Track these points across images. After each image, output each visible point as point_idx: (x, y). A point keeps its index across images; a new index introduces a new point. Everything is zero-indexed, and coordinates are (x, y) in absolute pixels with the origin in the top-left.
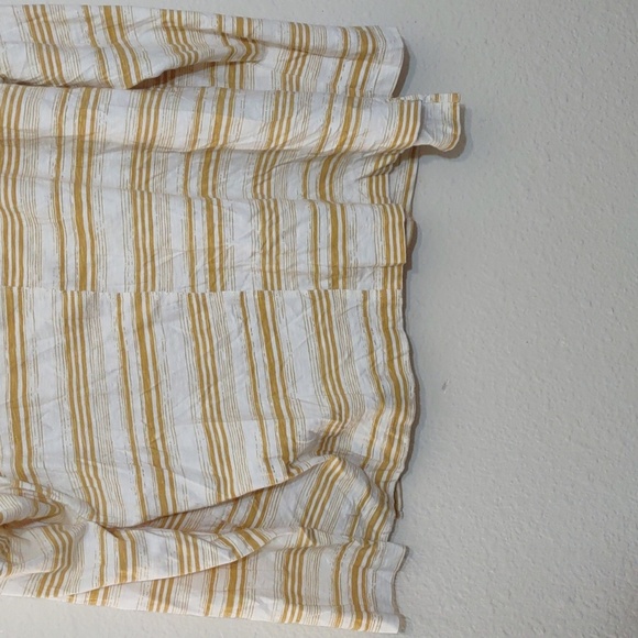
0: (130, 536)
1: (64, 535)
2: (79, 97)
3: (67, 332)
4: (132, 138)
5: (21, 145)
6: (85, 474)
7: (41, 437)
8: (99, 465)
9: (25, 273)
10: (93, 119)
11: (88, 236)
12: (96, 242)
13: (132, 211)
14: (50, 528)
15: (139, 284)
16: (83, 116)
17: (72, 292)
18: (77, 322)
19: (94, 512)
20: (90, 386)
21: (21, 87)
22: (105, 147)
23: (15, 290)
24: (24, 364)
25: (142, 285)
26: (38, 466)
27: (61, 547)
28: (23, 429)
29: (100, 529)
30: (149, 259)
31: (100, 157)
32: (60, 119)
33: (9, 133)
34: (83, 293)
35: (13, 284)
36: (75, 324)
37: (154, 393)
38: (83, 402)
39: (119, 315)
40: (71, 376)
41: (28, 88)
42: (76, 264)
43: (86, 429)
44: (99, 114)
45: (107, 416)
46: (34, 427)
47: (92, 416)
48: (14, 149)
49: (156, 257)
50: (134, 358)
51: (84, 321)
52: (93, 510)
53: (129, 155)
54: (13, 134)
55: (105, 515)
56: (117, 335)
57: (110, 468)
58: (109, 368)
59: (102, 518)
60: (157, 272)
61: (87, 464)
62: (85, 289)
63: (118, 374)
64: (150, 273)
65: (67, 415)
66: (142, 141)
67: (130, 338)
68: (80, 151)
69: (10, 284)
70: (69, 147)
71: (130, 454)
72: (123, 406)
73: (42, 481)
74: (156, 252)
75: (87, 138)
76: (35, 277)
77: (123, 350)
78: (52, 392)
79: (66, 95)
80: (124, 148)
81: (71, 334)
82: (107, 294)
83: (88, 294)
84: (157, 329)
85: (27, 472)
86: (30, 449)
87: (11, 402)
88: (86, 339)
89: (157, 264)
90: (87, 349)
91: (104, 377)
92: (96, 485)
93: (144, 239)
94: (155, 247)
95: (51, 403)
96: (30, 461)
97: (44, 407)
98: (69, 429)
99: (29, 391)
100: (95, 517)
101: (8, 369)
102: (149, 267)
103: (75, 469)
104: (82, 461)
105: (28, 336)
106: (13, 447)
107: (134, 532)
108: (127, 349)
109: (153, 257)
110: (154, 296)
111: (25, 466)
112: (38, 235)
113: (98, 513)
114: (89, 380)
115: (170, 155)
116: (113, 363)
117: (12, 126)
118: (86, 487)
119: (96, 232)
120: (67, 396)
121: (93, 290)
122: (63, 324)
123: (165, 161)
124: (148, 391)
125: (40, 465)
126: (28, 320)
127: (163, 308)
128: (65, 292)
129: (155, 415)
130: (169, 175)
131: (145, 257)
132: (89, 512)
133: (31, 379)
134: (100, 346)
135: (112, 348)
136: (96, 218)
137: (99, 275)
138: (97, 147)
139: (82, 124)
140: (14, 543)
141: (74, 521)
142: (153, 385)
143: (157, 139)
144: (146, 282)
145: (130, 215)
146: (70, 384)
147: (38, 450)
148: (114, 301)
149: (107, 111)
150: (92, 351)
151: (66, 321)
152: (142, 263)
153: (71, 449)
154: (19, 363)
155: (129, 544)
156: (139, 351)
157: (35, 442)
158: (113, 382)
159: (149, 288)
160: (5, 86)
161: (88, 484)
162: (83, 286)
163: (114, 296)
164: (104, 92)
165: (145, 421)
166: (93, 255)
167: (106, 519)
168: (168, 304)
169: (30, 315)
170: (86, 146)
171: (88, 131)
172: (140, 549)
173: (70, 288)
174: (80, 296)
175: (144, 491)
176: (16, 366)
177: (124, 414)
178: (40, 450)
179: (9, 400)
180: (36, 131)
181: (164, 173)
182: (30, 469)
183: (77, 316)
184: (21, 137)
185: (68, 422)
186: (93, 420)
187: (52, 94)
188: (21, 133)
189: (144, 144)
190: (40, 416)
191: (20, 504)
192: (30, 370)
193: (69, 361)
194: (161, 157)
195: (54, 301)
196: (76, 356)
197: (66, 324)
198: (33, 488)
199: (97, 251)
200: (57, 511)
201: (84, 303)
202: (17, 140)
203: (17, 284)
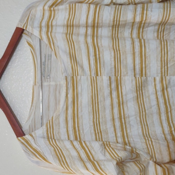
0: (166, 166)
1: (142, 165)
2: (141, 7)
3: (137, 92)
4: (160, 20)
5: (120, 26)
6: (148, 143)
7: (130, 130)
8: (153, 140)
9: (122, 72)
10: (146, 14)
11: (144, 57)
12: (146, 59)
13: (160, 47)
14: (136, 162)
15: (162, 73)
16: (143, 13)
17: (138, 78)
18: (140, 88)
19: (152, 157)
20: (146, 111)
21: (120, 6)
22: (149, 25)
23: (119, 77)
24: (123, 104)
25: (163, 74)
26: (131, 140)
27: (142, 170)
28: (124, 127)
29: (154, 163)
30: (166, 64)
31: (146, 29)
32: (135, 16)
33: (116, 22)
34: (142, 78)
35: (118, 76)
36: (140, 89)
37: (169, 113)
38: (144, 117)
39: (155, 85)
40: (139, 108)
41: (123, 6)
42: (139, 67)
43: (146, 127)
44: (149, 12)
45: (153, 122)
46: (128, 126)
47: (148, 122)
48: (117, 28)
49: (168, 63)
50: (161, 101)
51: (143, 88)
52: (151, 156)
53: (157, 27)
54: (118, 23)
55: (155, 158)
56: (155, 92)
57: (157, 141)
58: (153, 104)
59: (154, 159)
60: (169, 69)
61: (148, 140)
62: (143, 76)
63: (156, 106)
64: (166, 69)
65: (139, 121)
66: (164, 21)
67: (160, 94)
68: (140, 27)
69: (117, 76)
70: (136, 26)
71: (163, 136)
72: (158, 118)
73: (132, 145)
74: (168, 62)
75: (143, 22)
76: (125, 73)
77: (157, 98)
78: (133, 113)
79: (136, 7)
80: (155, 25)
81: (138, 92)
82: (150, 78)
83: (144, 78)
84: (169, 90)
85: (127, 142)
86: (127, 134)
87: (120, 117)
88: (144, 94)
89: (169, 66)
90: (144, 97)
91: (151, 108)
92: (152, 147)
93: (164, 57)
94: (169, 60)
95: (133, 117)
96: (128, 138)
97: (131, 118)
98: (140, 127)
99: (125, 113)
100: (152, 159)
101: (118, 105)
102: (166, 67)
103: (144, 141)
104: (146, 138)
105: (124, 93)
106: (121, 133)
107: (167, 165)
108: (159, 97)
109: (167, 64)
110: (168, 78)
111: (126, 140)
112: (126, 58)
113: (153, 158)
114: (146, 109)
115: (172, 26)
116: (154, 103)
117: (118, 20)
118: (148, 148)
119: (147, 55)
120: (139, 115)
121: (145, 76)
122: (136, 89)
123: (170, 29)
124: (167, 113)
125: (132, 140)
126: (124, 88)
127: (171, 82)
128: (136, 78)
129: (171, 122)
130: (171, 34)
131: (165, 64)
132: (150, 157)
133: (125, 109)
134: (149, 96)
135: (153, 97)
136: (147, 50)
137: (147, 71)
138: (146, 25)
139: (142, 17)
140: (125, 168)
141: (143, 160)
142: (169, 110)
143: (169, 19)
144: (165, 73)
145: (159, 49)
146: (140, 110)
147: (129, 134)
148: (153, 80)
149: (152, 11)
150: (146, 98)
151: (137, 88)
152: (163, 66)
153: (141, 133)
154: (121, 103)
155: (166, 170)
156: (163, 98)
157: (128, 131)
158: (155, 109)
159: (166, 75)
160: (115, 6)
161: (149, 147)
162: (142, 75)
163: (153, 79)
164: (149, 5)
165: (167, 124)
166: (145, 64)
167: (156, 160)
168: (173, 80)
169: (124, 86)
170: (142, 25)
171: (144, 19)
172: (171, 172)
173: (138, 76)
174: (141, 78)
175: (171, 150)
176: (120, 104)
177: (159, 121)
178: (130, 134)
179: (119, 116)
180: (126, 21)
181: (169, 33)
182: (128, 141)
183: (140, 86)
184: (120, 24)
185: (139, 124)
186: (148, 123)
187: (131, 7)
188: (121, 22)
189: (164, 22)
190: (129, 122)
191: (127, 154)
192: (125, 105)
193: (138, 102)
194: (168, 27)
195: (132, 81)
196: (140, 100)
197: (137, 89)
198: (130, 148)
199: (147, 62)
200: (138, 156)
201: (143, 81)
202: (119, 25)
203: (119, 76)
